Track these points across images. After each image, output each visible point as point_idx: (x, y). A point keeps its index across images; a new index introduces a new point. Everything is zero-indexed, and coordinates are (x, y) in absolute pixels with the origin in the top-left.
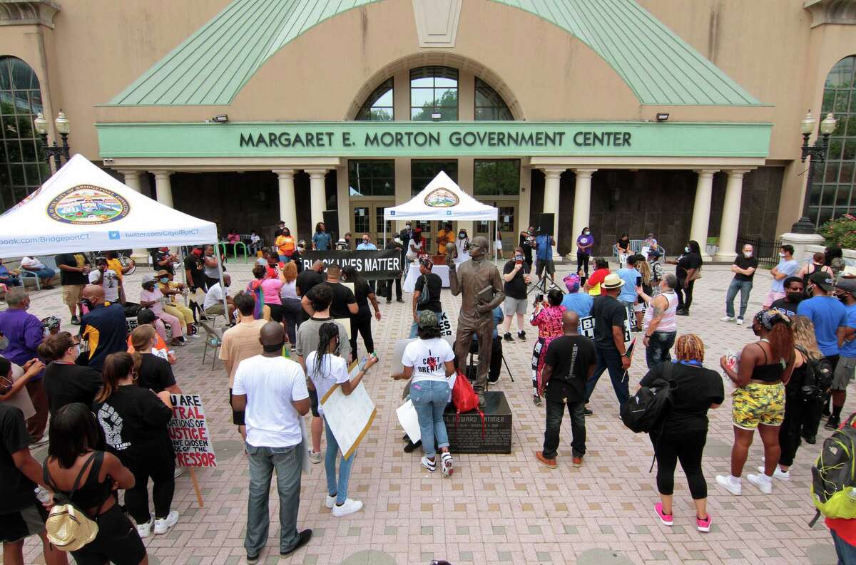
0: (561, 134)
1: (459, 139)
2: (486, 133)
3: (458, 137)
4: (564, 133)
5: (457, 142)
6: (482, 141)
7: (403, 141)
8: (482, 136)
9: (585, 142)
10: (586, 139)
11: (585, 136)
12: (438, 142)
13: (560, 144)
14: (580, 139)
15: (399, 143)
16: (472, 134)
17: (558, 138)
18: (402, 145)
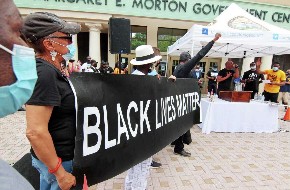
0: (265, 12)
1: (199, 9)
2: (218, 6)
3: (200, 7)
4: (267, 12)
5: (198, 11)
6: (214, 12)
7: (160, 6)
8: (215, 8)
9: (278, 18)
10: (279, 17)
11: (279, 16)
12: (185, 9)
13: (264, 19)
14: (276, 17)
15: (157, 8)
16: (209, 6)
17: (263, 14)
18: (160, 9)
